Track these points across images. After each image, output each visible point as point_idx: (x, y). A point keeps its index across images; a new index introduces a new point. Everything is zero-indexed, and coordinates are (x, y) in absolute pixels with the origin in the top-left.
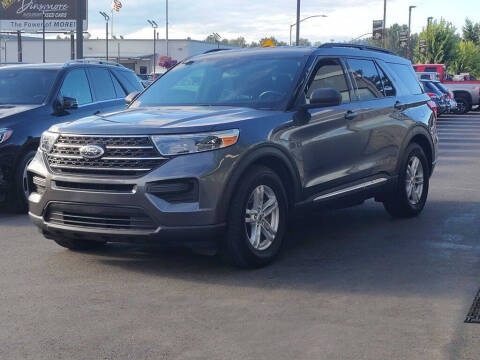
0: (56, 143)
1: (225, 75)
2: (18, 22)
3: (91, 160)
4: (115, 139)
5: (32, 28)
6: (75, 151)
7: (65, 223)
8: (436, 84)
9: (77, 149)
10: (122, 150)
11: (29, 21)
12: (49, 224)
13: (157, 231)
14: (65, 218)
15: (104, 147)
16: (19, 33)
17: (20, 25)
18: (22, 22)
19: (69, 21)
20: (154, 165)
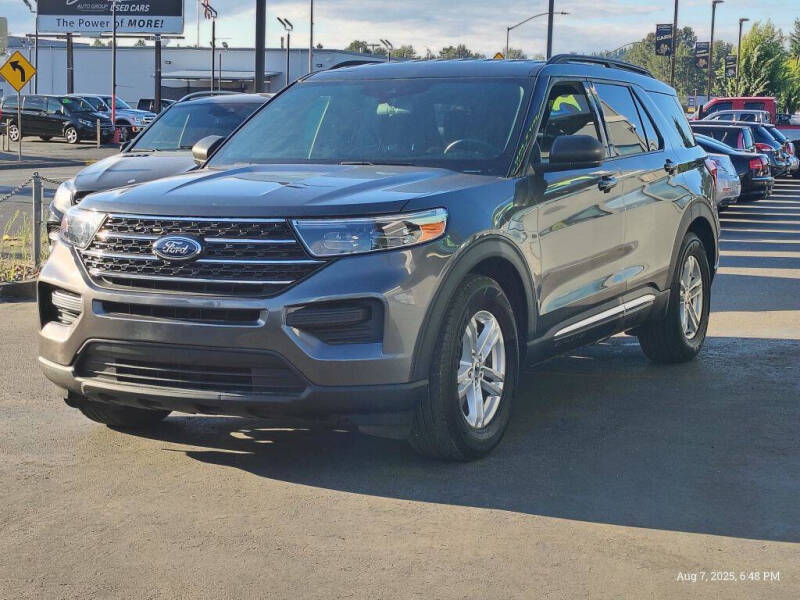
0: (100, 230)
1: (383, 108)
2: (68, 18)
3: (175, 264)
4: (222, 225)
5: (91, 28)
6: (144, 246)
7: (120, 379)
8: (768, 128)
9: (146, 242)
10: (236, 246)
11: (86, 18)
12: (86, 382)
13: (304, 395)
14: (119, 370)
15: (200, 239)
16: (69, 36)
17: (72, 23)
18: (75, 18)
19: (154, 18)
20: (300, 274)
